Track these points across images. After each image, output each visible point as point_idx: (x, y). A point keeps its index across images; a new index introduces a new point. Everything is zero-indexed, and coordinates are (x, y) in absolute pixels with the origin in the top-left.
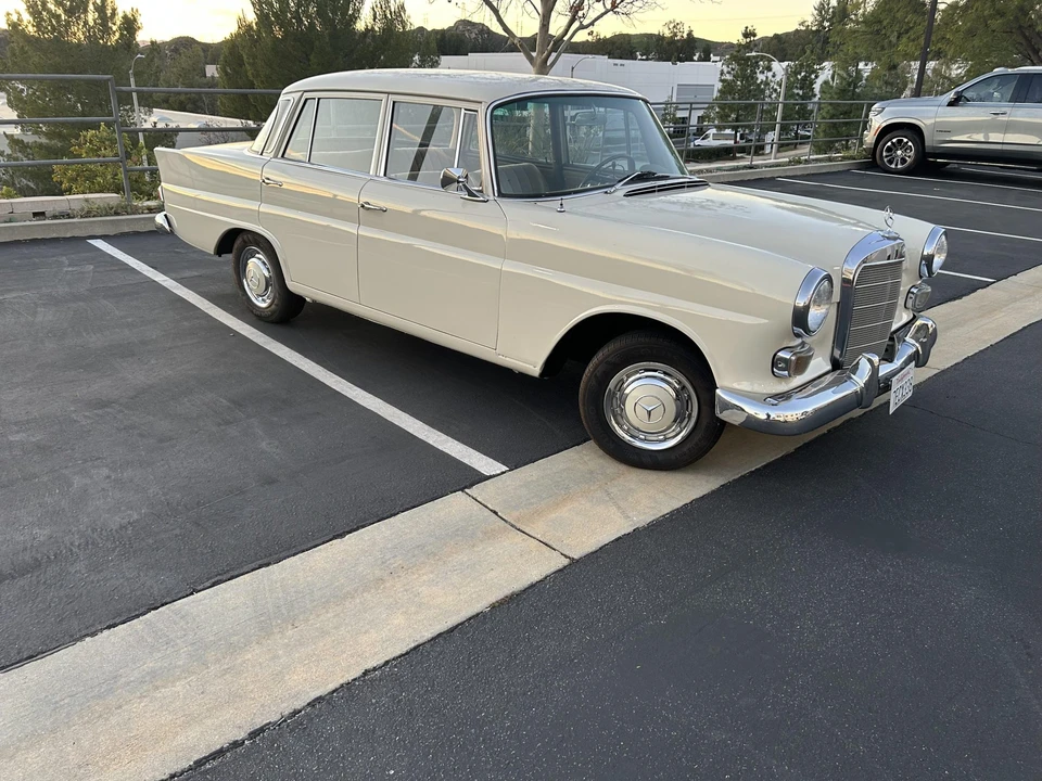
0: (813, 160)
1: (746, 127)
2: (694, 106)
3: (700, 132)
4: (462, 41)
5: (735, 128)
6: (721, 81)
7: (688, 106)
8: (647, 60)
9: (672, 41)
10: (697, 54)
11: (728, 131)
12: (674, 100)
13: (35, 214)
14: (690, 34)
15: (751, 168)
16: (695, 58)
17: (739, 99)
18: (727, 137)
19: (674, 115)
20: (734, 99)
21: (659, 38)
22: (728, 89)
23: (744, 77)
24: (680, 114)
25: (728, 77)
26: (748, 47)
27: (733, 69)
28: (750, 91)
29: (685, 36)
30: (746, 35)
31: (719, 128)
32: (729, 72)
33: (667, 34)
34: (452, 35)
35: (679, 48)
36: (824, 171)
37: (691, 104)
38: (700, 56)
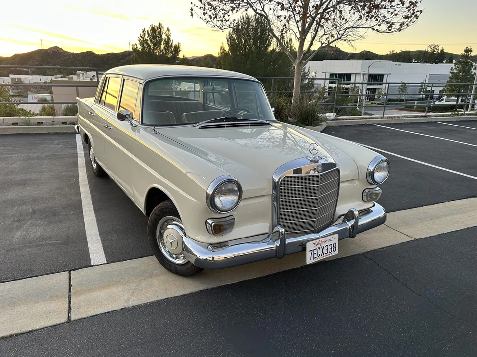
0: (467, 114)
1: (463, 96)
2: (434, 85)
3: (440, 98)
4: (326, 55)
5: (457, 96)
6: (451, 73)
7: (431, 85)
8: (418, 63)
9: (432, 54)
10: (446, 60)
11: (453, 98)
12: (427, 82)
13: (63, 123)
14: (442, 50)
15: (425, 116)
16: (444, 62)
17: (460, 82)
18: (453, 100)
19: (426, 89)
20: (457, 82)
21: (426, 52)
22: (454, 76)
23: (464, 71)
24: (429, 89)
25: (455, 71)
26: (466, 57)
27: (458, 67)
28: (467, 78)
29: (439, 51)
30: (466, 51)
31: (448, 96)
32: (455, 69)
33: (430, 50)
34: (322, 52)
35: (435, 57)
36: (471, 120)
37: (432, 84)
38: (447, 61)
